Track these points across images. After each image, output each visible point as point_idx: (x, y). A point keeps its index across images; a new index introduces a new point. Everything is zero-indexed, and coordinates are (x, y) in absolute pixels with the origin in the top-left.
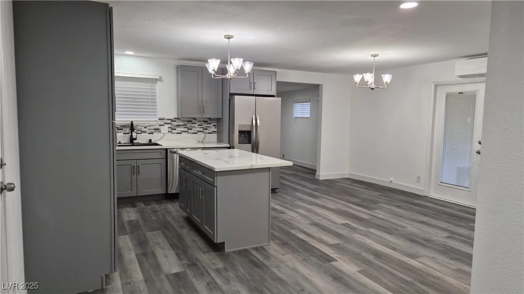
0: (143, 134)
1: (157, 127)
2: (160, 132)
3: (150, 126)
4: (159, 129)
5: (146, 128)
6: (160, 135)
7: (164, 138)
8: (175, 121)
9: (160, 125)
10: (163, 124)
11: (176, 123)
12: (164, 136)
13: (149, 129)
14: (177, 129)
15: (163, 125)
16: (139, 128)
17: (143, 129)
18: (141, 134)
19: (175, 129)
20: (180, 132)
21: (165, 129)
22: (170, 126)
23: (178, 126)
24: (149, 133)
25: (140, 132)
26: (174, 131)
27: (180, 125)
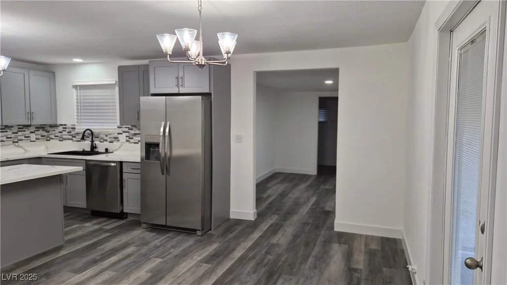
0: (105, 143)
1: (116, 135)
2: (119, 141)
3: (110, 134)
4: (117, 138)
5: (106, 136)
6: (118, 144)
7: (122, 148)
8: (132, 129)
9: (119, 134)
10: (122, 132)
11: (132, 132)
12: (122, 145)
13: (110, 138)
14: (135, 138)
15: (121, 134)
16: (101, 136)
17: (105, 138)
18: (103, 142)
19: (132, 138)
20: (137, 141)
21: (123, 138)
22: (127, 134)
23: (135, 134)
24: (110, 142)
25: (102, 140)
26: (131, 140)
27: (137, 134)
